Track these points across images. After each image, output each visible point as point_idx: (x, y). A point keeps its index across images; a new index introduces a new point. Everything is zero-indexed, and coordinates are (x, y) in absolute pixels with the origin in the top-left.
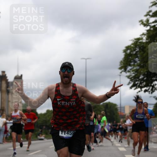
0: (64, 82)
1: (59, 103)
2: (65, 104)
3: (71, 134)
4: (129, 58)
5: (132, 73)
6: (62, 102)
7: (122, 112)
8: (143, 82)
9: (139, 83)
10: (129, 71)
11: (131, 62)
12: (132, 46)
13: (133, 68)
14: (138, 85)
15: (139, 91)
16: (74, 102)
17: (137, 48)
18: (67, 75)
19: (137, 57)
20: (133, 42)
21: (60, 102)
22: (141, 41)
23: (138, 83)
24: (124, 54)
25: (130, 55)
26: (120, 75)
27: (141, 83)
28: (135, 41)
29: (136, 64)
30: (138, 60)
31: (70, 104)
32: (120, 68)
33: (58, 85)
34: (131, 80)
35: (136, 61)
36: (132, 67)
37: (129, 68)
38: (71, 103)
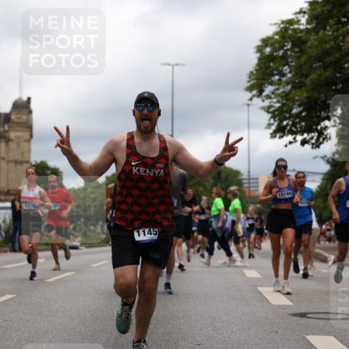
0: (142, 128)
1: (135, 171)
2: (145, 172)
3: (156, 234)
4: (269, 66)
5: (275, 100)
6: (141, 169)
7: (252, 189)
8: (299, 123)
9: (290, 123)
10: (268, 97)
11: (274, 75)
12: (277, 37)
13: (278, 89)
14: (288, 128)
15: (291, 143)
16: (162, 171)
17: (286, 44)
18: (147, 115)
19: (287, 64)
20: (278, 29)
21: (137, 168)
22: (296, 26)
23: (287, 125)
24: (258, 55)
25: (271, 58)
26: (248, 105)
27: (294, 125)
28: (282, 26)
29: (284, 79)
30: (288, 70)
31: (154, 173)
32: (250, 89)
33: (131, 137)
34: (274, 117)
35: (285, 72)
36: (276, 87)
37: (269, 89)
38: (157, 172)
